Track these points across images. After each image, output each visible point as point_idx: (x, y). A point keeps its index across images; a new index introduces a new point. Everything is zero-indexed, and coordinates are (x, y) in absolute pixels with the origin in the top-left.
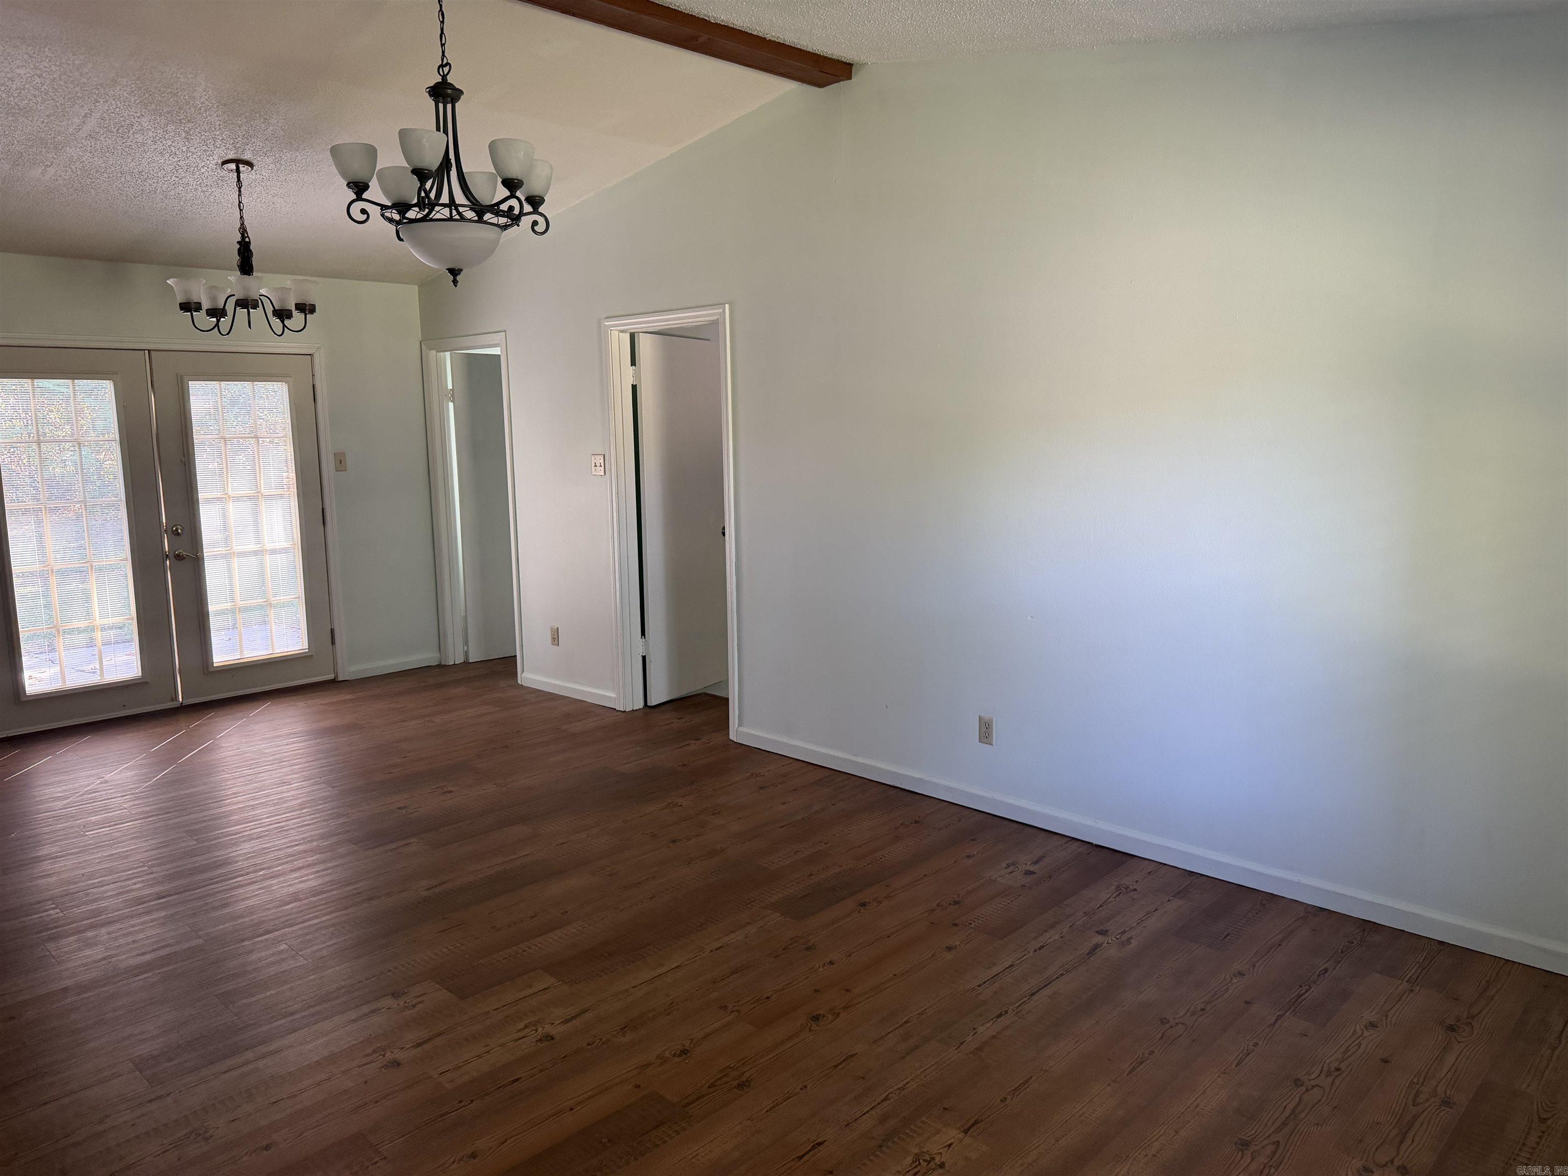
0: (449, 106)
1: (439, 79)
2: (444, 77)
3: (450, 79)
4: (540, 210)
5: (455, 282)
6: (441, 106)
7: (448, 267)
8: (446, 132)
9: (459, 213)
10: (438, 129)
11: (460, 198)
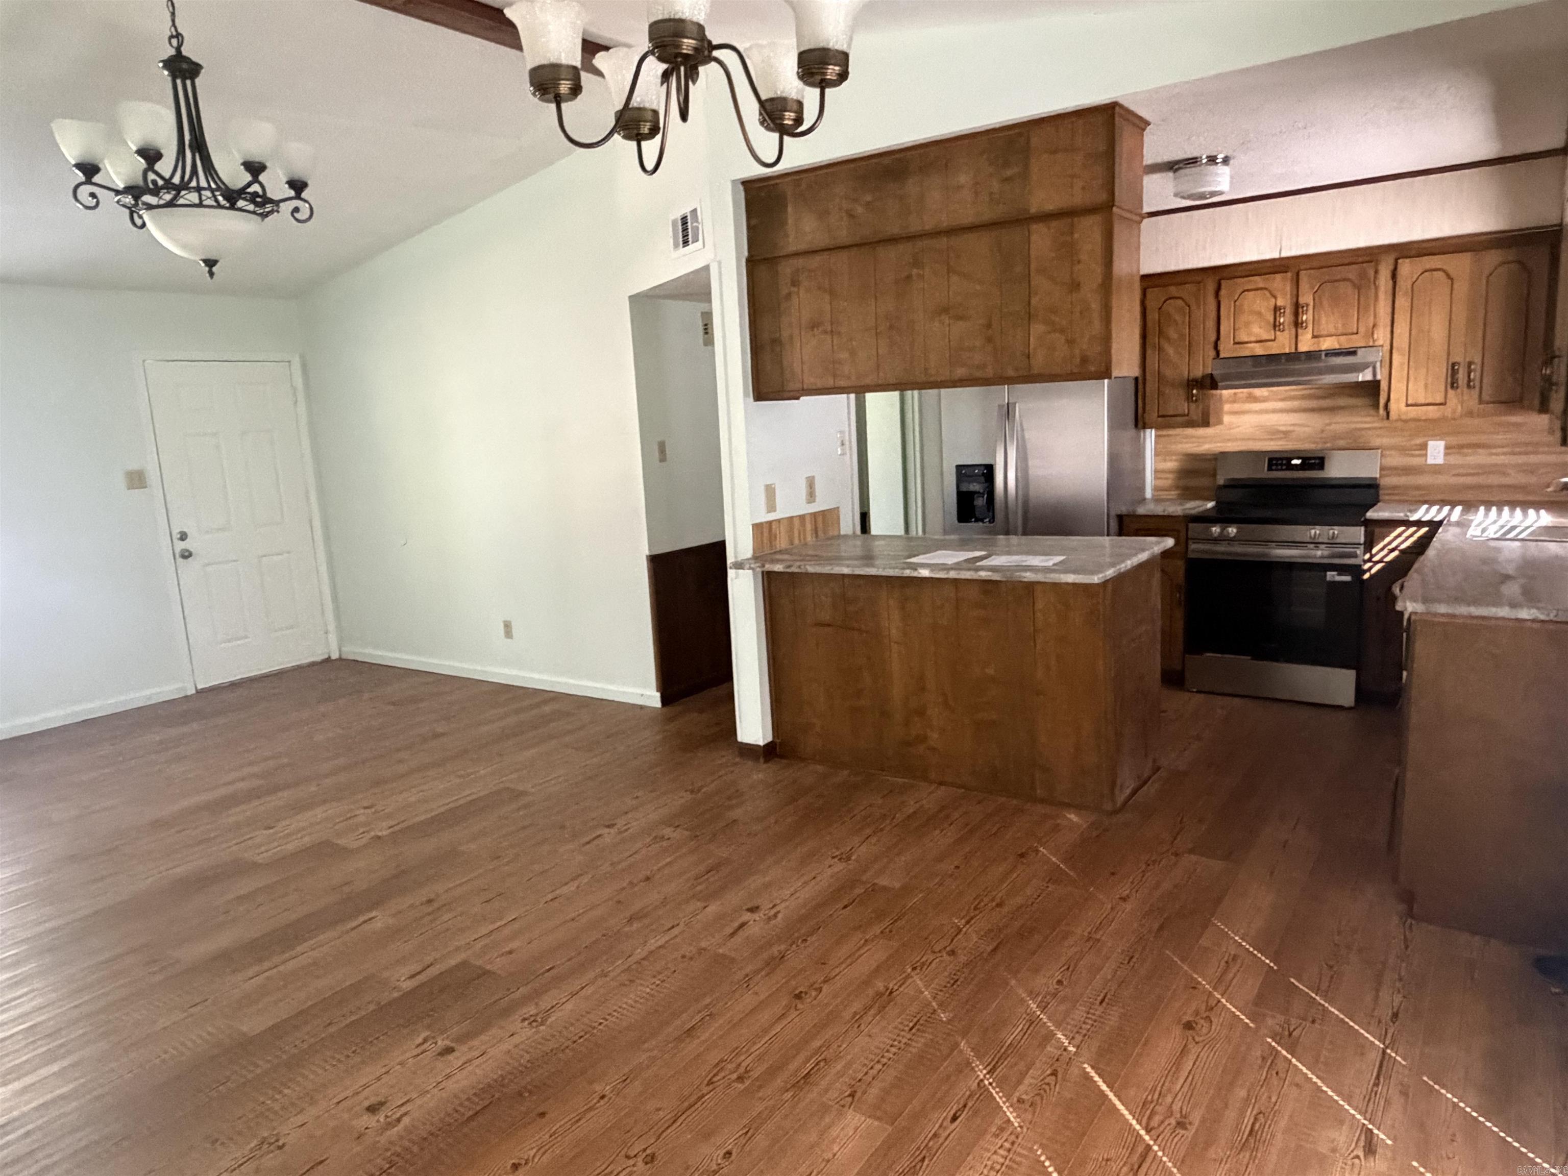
0: (188, 82)
1: (172, 52)
2: (178, 49)
3: (185, 51)
5: (211, 274)
6: (179, 82)
7: (204, 257)
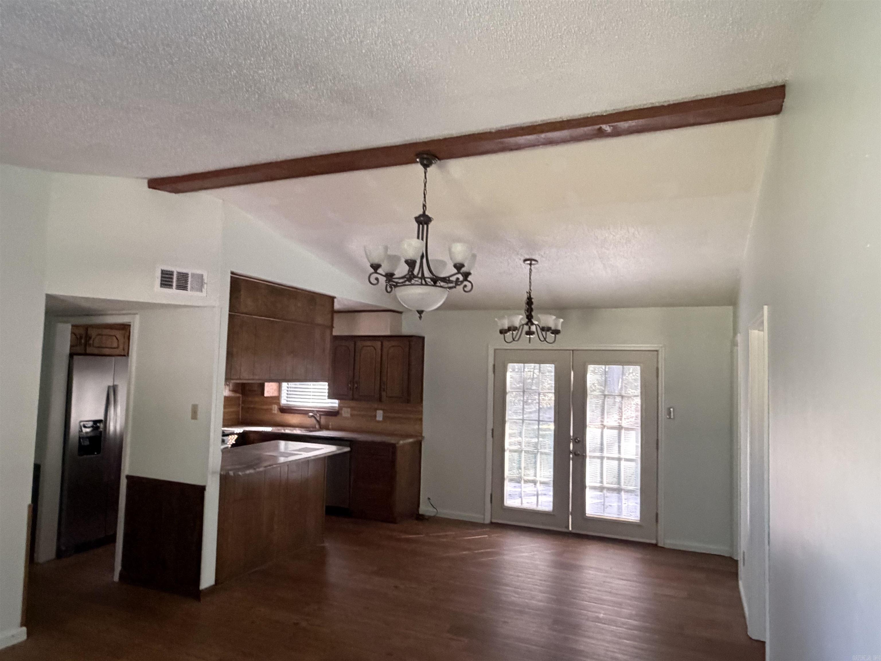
0: (425, 226)
1: (421, 213)
2: (423, 212)
3: (427, 213)
4: (469, 279)
5: (420, 317)
6: (421, 226)
8: (422, 239)
9: (425, 281)
10: (418, 238)
11: (427, 274)
